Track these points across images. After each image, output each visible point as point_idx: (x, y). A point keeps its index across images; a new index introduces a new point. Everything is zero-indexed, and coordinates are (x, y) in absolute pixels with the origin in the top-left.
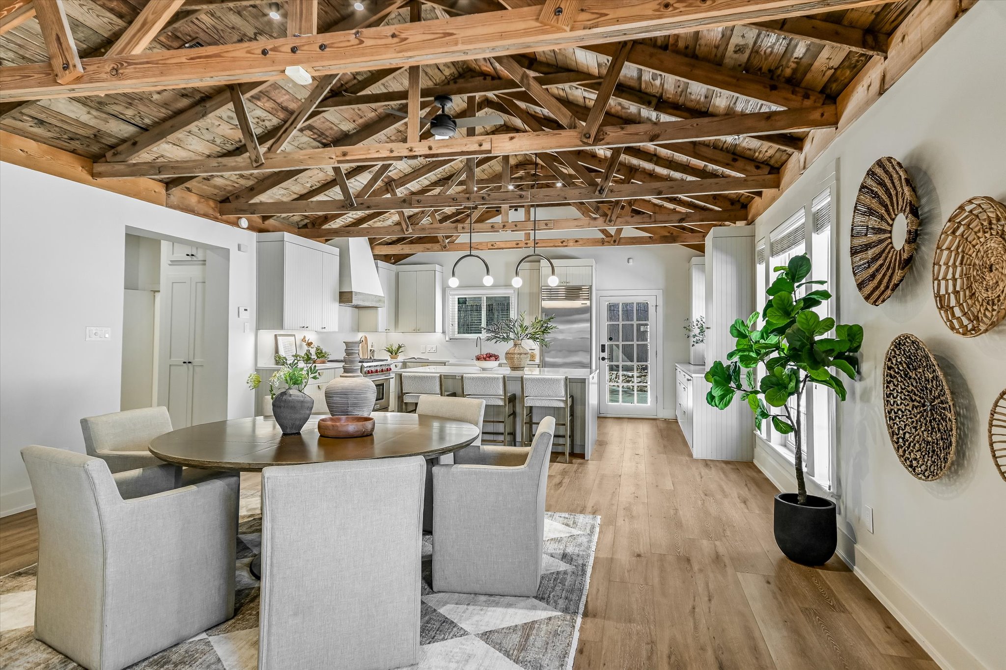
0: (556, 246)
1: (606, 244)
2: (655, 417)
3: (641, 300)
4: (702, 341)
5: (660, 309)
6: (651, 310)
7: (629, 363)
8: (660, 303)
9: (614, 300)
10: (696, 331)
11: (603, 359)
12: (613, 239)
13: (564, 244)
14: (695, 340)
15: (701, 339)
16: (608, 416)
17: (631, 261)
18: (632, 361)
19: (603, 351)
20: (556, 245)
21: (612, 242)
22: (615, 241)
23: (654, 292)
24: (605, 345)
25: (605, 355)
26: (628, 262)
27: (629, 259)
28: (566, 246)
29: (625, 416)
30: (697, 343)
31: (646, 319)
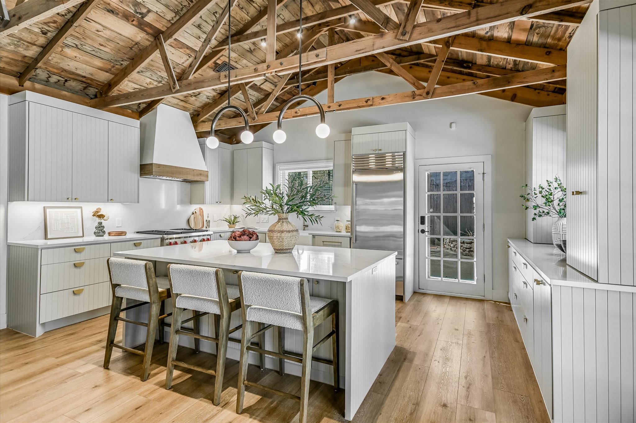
0: (360, 107)
1: (417, 98)
2: (482, 298)
3: (466, 167)
4: (548, 213)
5: (488, 178)
6: (478, 179)
7: (453, 237)
8: (489, 169)
9: (435, 169)
10: (540, 201)
11: (423, 231)
12: (426, 90)
13: (370, 103)
14: (537, 211)
15: (546, 211)
16: (429, 292)
17: (453, 125)
18: (455, 233)
19: (423, 222)
20: (360, 105)
21: (424, 95)
22: (428, 93)
23: (481, 158)
24: (424, 217)
25: (426, 227)
26: (451, 127)
27: (451, 124)
28: (372, 105)
29: (447, 294)
30: (540, 216)
31: (471, 187)
